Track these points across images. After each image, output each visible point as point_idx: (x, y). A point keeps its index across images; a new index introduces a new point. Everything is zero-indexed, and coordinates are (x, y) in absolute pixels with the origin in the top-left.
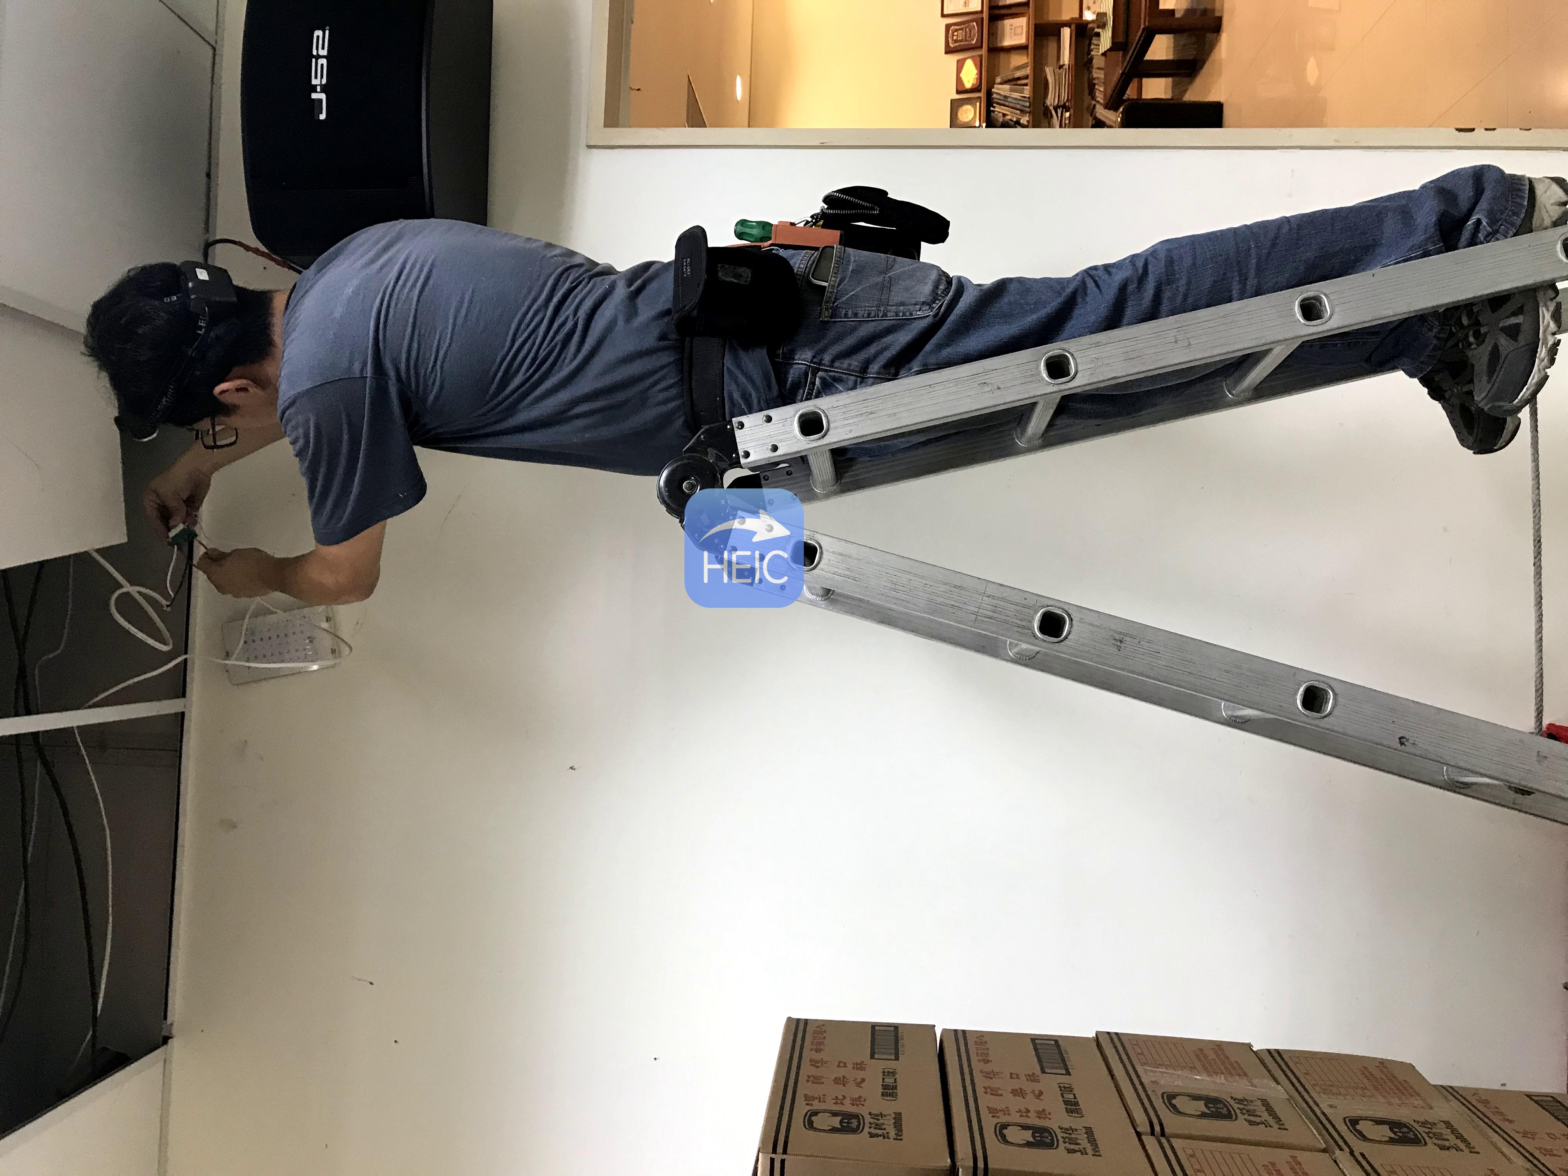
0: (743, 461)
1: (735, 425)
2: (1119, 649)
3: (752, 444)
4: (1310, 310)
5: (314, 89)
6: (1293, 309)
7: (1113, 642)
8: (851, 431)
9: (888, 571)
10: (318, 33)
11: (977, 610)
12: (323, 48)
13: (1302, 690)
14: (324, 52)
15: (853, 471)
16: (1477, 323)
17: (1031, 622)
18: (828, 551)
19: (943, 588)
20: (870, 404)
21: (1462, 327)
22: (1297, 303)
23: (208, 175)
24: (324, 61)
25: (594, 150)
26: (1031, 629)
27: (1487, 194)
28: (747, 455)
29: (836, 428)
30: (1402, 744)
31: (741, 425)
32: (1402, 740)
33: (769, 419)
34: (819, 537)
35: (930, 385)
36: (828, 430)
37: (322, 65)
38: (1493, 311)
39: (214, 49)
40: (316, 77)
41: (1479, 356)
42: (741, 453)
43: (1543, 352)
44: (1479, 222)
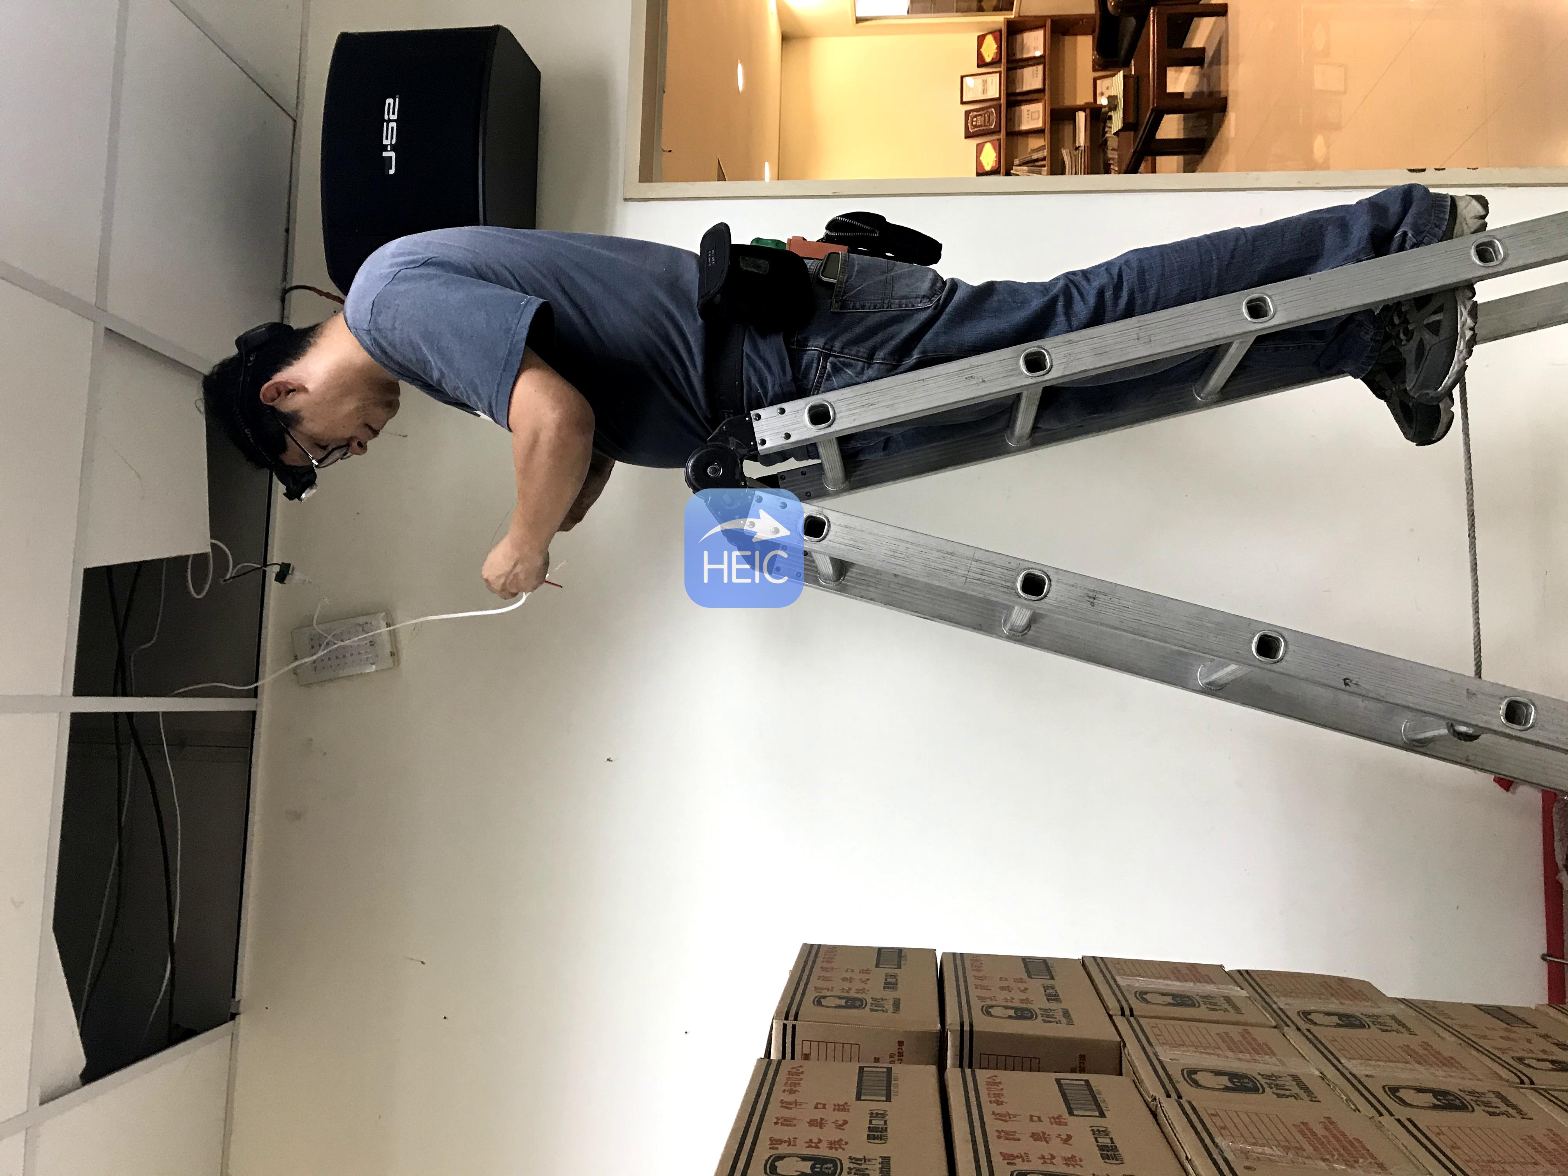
0: (760, 448)
1: (753, 417)
2: (1093, 604)
3: (768, 433)
4: (1257, 310)
5: (385, 148)
6: (1240, 309)
7: (1088, 599)
8: (854, 420)
9: (887, 541)
10: (390, 101)
11: (967, 573)
12: (393, 113)
13: (1256, 639)
14: (395, 117)
15: (860, 470)
16: (1406, 322)
17: (1014, 583)
18: (835, 524)
19: (936, 554)
20: (871, 396)
21: (1394, 325)
22: (1244, 303)
23: (287, 231)
24: (394, 124)
25: (630, 203)
26: (1015, 589)
27: (1412, 211)
28: (763, 442)
29: (841, 417)
30: (1346, 684)
31: (759, 417)
32: (1346, 682)
33: (783, 411)
34: (826, 512)
35: (923, 380)
36: (834, 419)
37: (392, 128)
38: (1419, 311)
39: (295, 121)
40: (387, 138)
41: (1409, 350)
42: (758, 441)
43: (1461, 345)
44: (1405, 234)
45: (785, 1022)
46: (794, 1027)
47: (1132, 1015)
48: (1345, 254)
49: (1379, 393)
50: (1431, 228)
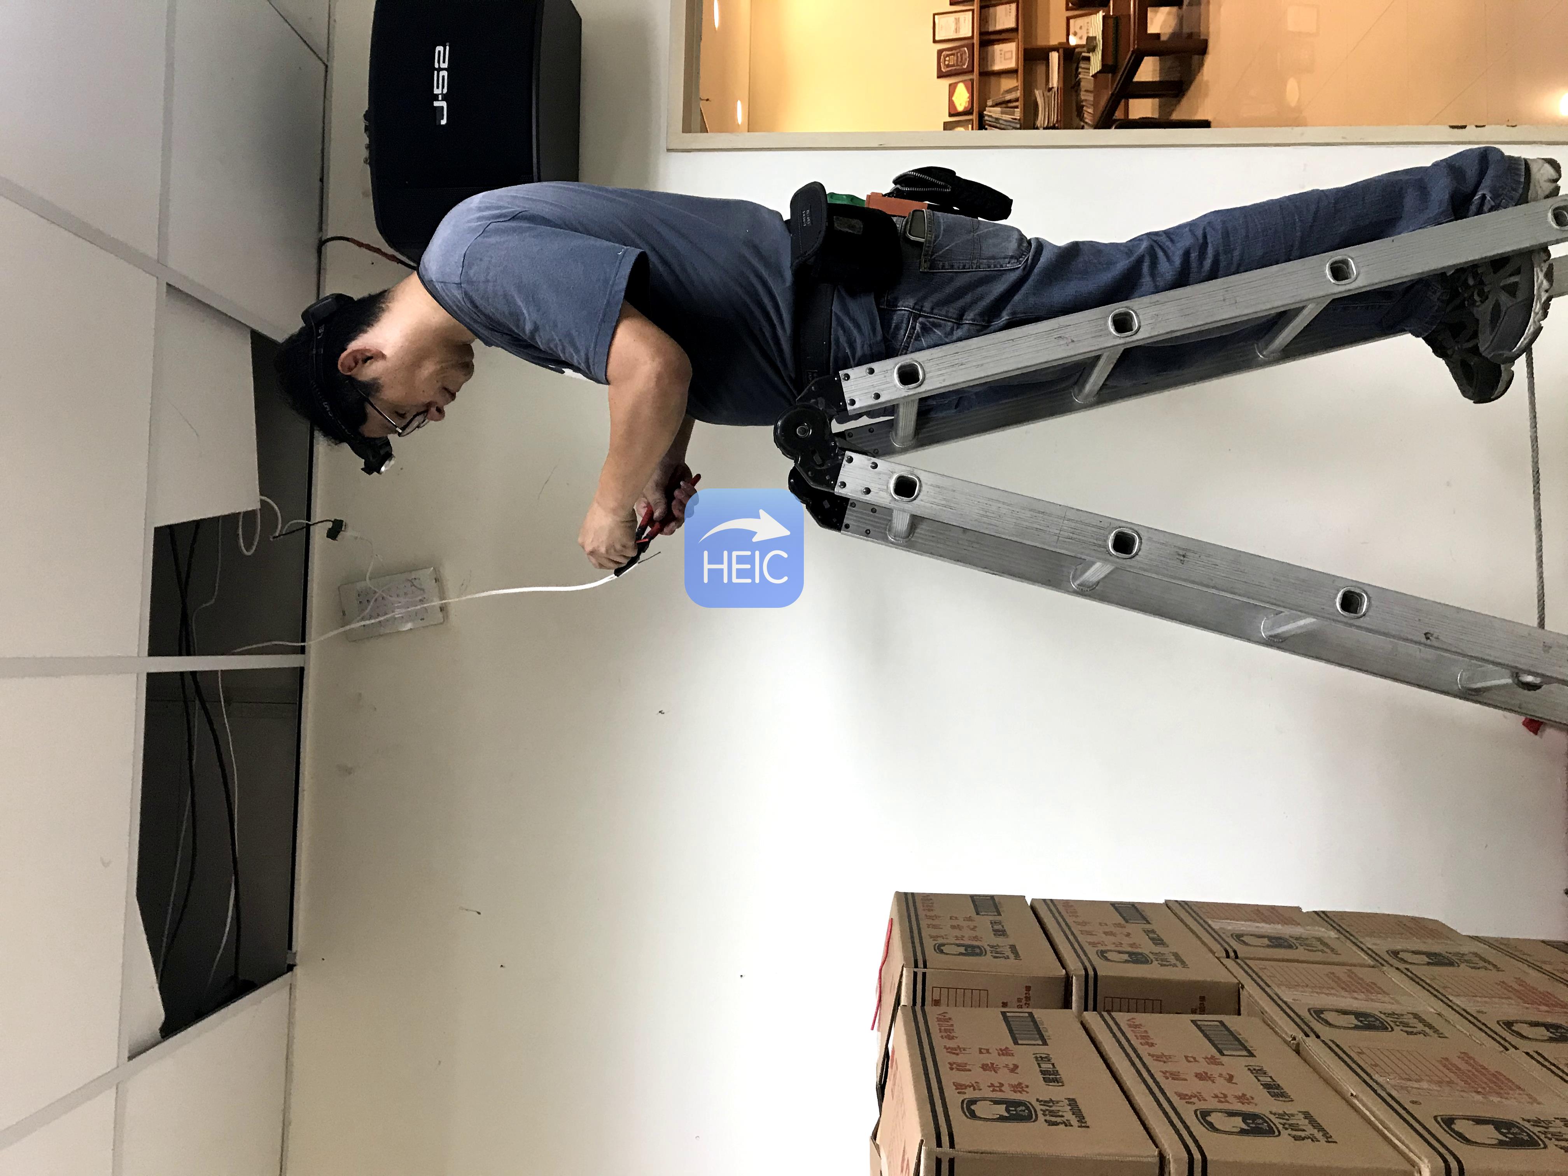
0: (849, 408)
1: (842, 377)
2: (1182, 562)
3: (858, 393)
4: (1339, 272)
5: (436, 97)
6: (1324, 271)
7: (1178, 557)
8: (944, 380)
9: (979, 500)
10: (439, 48)
11: (1058, 532)
12: (444, 62)
13: (1340, 595)
14: (445, 66)
15: (929, 427)
16: (1482, 283)
17: (1105, 541)
18: (926, 484)
19: (1029, 514)
20: (961, 356)
21: (1468, 287)
22: (1327, 265)
23: (322, 180)
24: (445, 73)
25: (674, 155)
26: (1106, 547)
27: (1489, 174)
28: (853, 402)
29: (932, 377)
30: (1428, 638)
31: (848, 377)
32: (1427, 636)
33: (872, 371)
34: (916, 472)
35: (1013, 340)
36: (924, 379)
37: (443, 77)
38: (1495, 273)
39: (327, 66)
40: (438, 87)
41: (1482, 311)
42: (848, 401)
43: (1537, 307)
44: (1484, 197)
45: (916, 970)
46: (924, 974)
47: (1237, 957)
48: (1426, 217)
49: (1439, 350)
50: (1508, 191)
